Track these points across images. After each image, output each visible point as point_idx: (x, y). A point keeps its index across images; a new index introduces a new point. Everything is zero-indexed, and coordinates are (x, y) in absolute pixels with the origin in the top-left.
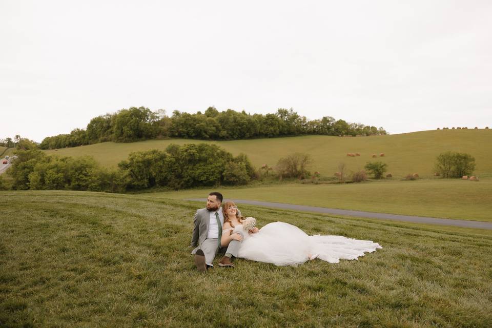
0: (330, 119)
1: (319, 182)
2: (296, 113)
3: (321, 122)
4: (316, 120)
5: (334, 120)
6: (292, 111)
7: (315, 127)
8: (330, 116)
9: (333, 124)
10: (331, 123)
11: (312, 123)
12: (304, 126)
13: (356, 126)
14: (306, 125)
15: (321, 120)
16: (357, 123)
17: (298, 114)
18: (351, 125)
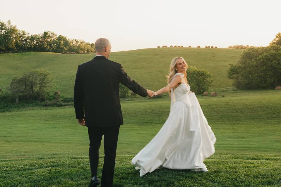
0: (51, 35)
1: (63, 104)
2: (15, 26)
3: (42, 38)
4: (36, 35)
5: (56, 35)
6: (9, 24)
7: (35, 43)
8: (51, 31)
9: (54, 40)
10: (52, 38)
11: (32, 39)
12: (23, 41)
13: (78, 42)
14: (25, 40)
15: (41, 35)
16: (78, 39)
17: (17, 28)
18: (72, 42)
